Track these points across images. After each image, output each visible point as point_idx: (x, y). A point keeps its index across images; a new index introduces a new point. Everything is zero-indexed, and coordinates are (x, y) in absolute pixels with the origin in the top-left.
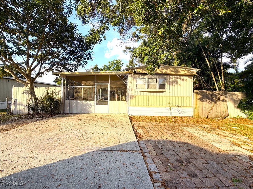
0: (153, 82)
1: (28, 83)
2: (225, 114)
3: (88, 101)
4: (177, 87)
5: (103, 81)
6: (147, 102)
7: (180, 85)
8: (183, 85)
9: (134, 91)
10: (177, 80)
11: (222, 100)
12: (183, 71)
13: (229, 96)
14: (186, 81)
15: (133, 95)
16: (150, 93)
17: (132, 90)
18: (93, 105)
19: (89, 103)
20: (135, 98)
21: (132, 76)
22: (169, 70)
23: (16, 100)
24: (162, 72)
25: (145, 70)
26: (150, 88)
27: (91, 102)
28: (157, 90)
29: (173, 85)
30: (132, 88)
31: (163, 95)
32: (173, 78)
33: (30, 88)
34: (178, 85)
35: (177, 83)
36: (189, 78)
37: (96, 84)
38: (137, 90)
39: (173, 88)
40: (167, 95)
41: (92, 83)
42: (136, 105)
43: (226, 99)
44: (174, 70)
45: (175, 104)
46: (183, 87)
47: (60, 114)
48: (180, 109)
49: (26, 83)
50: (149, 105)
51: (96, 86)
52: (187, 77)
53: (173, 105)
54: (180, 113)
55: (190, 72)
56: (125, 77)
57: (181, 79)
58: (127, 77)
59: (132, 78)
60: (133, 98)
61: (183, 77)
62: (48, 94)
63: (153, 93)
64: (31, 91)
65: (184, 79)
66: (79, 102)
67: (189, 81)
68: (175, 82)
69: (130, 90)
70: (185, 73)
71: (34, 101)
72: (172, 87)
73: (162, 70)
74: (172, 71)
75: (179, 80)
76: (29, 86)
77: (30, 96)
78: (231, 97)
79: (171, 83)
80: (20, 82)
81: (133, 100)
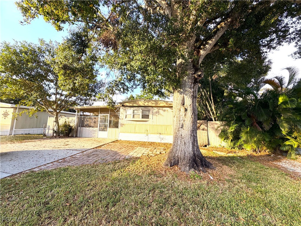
0: (138, 113)
1: (54, 115)
2: (204, 143)
3: (93, 128)
4: (159, 117)
5: (105, 113)
6: (134, 129)
7: (162, 115)
8: (164, 115)
9: (124, 120)
10: (159, 110)
11: (202, 129)
12: (162, 103)
13: (210, 125)
14: (167, 112)
15: (123, 123)
16: (136, 122)
17: (122, 119)
18: (97, 131)
19: (94, 129)
20: (124, 126)
21: (122, 108)
22: (150, 103)
23: (49, 126)
24: (144, 104)
25: (131, 104)
26: (135, 118)
27: (95, 129)
28: (141, 119)
29: (155, 115)
30: (123, 118)
31: (147, 124)
32: (156, 109)
33: (55, 118)
34: (160, 115)
35: (159, 113)
36: (170, 109)
37: (100, 114)
38: (127, 119)
39: (156, 118)
40: (150, 124)
41: (97, 114)
42: (125, 132)
43: (206, 128)
44: (154, 103)
45: (157, 132)
46: (164, 116)
47: (73, 137)
48: (162, 136)
49: (53, 115)
50: (135, 132)
51: (99, 117)
52: (168, 108)
53: (155, 132)
54: (161, 139)
55: (168, 104)
56: (118, 109)
57: (162, 110)
58: (120, 109)
59: (123, 110)
60: (123, 126)
61: (164, 108)
62: (66, 122)
63: (139, 122)
64: (56, 120)
65: (166, 109)
66: (88, 128)
67: (170, 112)
68: (158, 112)
69: (121, 119)
70: (164, 105)
71: (57, 127)
72: (154, 117)
73: (144, 103)
74: (153, 104)
75: (161, 111)
76: (55, 116)
77: (55, 123)
78: (212, 126)
79: (154, 113)
80: (50, 114)
81: (123, 127)
